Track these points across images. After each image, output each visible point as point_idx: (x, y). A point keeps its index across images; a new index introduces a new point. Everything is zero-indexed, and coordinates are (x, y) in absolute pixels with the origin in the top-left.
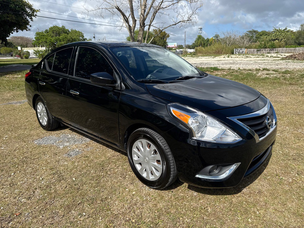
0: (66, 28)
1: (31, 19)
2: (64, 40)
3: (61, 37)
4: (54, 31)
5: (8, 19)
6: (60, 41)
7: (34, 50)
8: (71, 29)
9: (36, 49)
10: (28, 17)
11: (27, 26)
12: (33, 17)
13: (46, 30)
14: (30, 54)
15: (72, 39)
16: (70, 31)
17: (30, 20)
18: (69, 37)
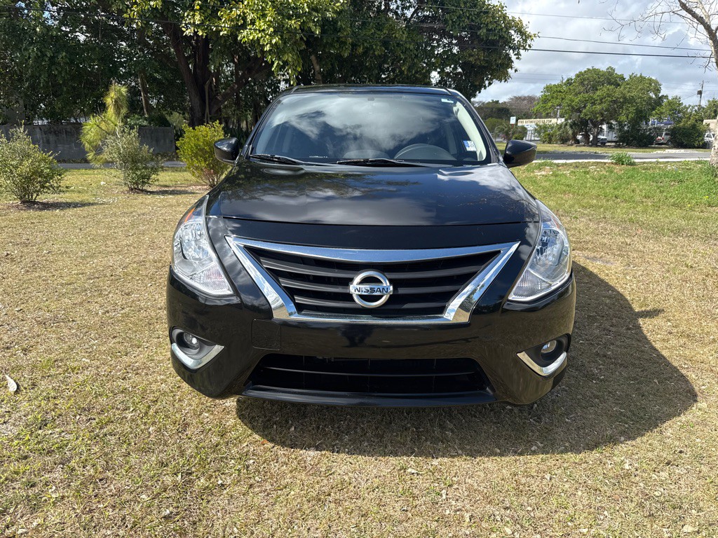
0: (618, 72)
1: (518, 54)
2: (603, 100)
3: (598, 93)
4: (584, 80)
5: (471, 59)
6: (594, 104)
7: (537, 125)
8: (631, 74)
9: (541, 121)
10: (511, 51)
11: (509, 70)
12: (522, 51)
13: (568, 80)
14: (526, 133)
15: (625, 98)
16: (627, 78)
17: (514, 58)
18: (618, 93)
